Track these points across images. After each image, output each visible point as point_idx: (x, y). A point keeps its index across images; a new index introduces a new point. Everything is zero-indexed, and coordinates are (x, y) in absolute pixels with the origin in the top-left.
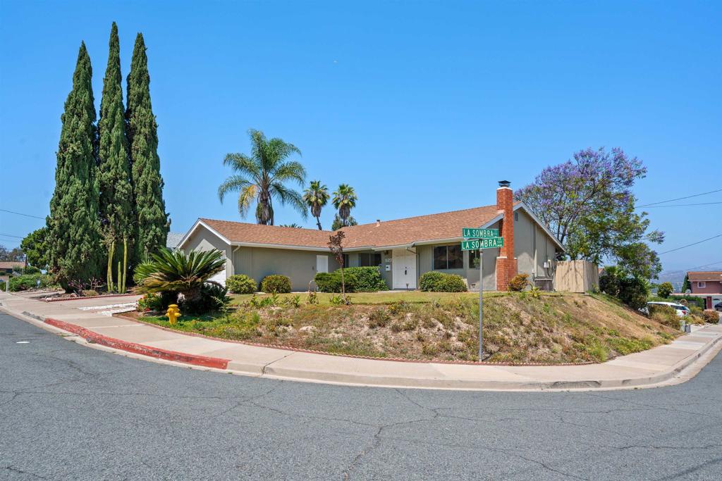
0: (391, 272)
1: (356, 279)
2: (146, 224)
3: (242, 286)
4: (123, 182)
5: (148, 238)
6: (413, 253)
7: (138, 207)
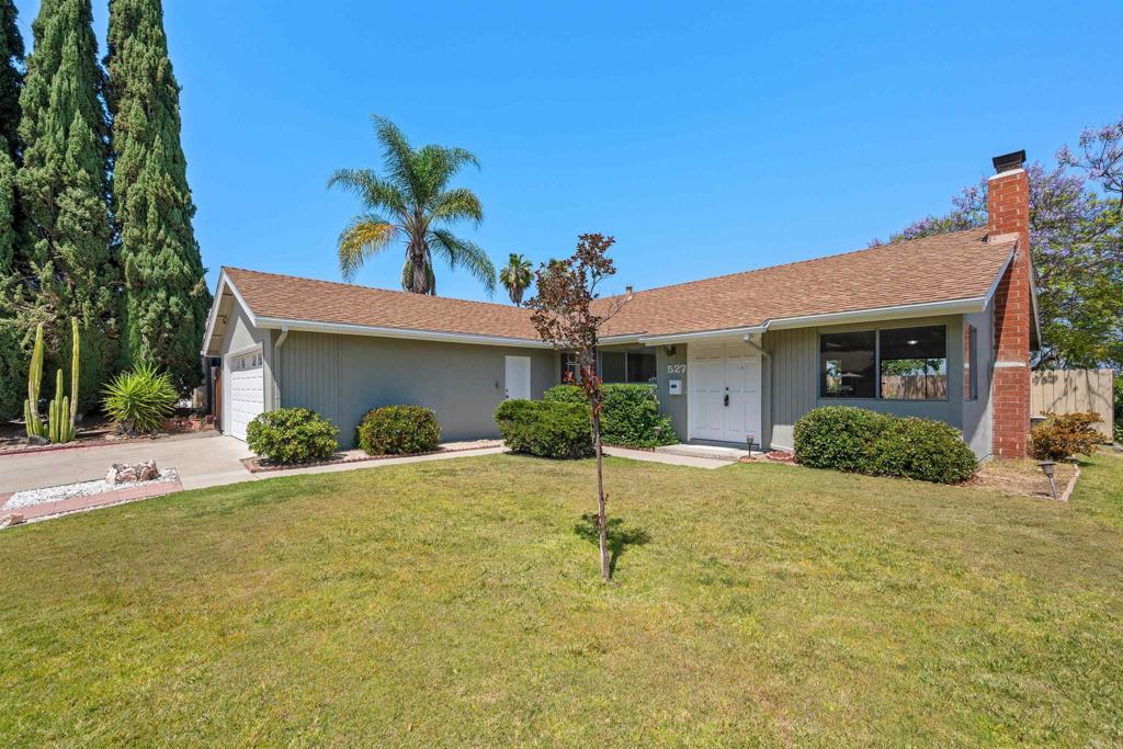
0: (683, 397)
2: (142, 286)
4: (78, 193)
5: (148, 317)
6: (753, 349)
7: (124, 251)
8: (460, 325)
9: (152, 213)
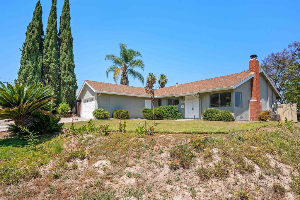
0: (184, 109)
1: (164, 112)
2: (65, 84)
3: (101, 115)
4: (53, 64)
5: (65, 91)
6: (198, 98)
7: (61, 76)
8: (135, 92)
9: (67, 68)
